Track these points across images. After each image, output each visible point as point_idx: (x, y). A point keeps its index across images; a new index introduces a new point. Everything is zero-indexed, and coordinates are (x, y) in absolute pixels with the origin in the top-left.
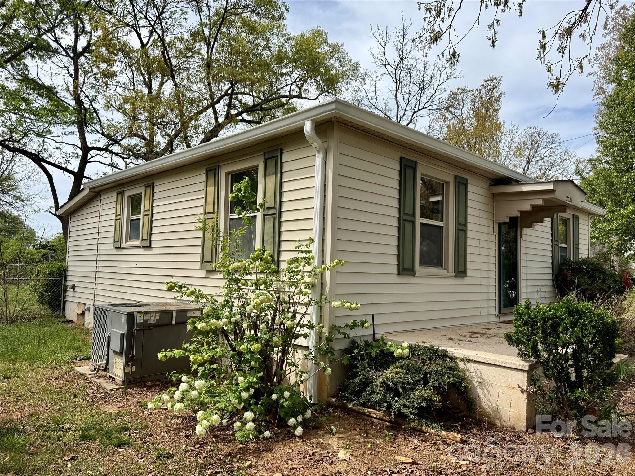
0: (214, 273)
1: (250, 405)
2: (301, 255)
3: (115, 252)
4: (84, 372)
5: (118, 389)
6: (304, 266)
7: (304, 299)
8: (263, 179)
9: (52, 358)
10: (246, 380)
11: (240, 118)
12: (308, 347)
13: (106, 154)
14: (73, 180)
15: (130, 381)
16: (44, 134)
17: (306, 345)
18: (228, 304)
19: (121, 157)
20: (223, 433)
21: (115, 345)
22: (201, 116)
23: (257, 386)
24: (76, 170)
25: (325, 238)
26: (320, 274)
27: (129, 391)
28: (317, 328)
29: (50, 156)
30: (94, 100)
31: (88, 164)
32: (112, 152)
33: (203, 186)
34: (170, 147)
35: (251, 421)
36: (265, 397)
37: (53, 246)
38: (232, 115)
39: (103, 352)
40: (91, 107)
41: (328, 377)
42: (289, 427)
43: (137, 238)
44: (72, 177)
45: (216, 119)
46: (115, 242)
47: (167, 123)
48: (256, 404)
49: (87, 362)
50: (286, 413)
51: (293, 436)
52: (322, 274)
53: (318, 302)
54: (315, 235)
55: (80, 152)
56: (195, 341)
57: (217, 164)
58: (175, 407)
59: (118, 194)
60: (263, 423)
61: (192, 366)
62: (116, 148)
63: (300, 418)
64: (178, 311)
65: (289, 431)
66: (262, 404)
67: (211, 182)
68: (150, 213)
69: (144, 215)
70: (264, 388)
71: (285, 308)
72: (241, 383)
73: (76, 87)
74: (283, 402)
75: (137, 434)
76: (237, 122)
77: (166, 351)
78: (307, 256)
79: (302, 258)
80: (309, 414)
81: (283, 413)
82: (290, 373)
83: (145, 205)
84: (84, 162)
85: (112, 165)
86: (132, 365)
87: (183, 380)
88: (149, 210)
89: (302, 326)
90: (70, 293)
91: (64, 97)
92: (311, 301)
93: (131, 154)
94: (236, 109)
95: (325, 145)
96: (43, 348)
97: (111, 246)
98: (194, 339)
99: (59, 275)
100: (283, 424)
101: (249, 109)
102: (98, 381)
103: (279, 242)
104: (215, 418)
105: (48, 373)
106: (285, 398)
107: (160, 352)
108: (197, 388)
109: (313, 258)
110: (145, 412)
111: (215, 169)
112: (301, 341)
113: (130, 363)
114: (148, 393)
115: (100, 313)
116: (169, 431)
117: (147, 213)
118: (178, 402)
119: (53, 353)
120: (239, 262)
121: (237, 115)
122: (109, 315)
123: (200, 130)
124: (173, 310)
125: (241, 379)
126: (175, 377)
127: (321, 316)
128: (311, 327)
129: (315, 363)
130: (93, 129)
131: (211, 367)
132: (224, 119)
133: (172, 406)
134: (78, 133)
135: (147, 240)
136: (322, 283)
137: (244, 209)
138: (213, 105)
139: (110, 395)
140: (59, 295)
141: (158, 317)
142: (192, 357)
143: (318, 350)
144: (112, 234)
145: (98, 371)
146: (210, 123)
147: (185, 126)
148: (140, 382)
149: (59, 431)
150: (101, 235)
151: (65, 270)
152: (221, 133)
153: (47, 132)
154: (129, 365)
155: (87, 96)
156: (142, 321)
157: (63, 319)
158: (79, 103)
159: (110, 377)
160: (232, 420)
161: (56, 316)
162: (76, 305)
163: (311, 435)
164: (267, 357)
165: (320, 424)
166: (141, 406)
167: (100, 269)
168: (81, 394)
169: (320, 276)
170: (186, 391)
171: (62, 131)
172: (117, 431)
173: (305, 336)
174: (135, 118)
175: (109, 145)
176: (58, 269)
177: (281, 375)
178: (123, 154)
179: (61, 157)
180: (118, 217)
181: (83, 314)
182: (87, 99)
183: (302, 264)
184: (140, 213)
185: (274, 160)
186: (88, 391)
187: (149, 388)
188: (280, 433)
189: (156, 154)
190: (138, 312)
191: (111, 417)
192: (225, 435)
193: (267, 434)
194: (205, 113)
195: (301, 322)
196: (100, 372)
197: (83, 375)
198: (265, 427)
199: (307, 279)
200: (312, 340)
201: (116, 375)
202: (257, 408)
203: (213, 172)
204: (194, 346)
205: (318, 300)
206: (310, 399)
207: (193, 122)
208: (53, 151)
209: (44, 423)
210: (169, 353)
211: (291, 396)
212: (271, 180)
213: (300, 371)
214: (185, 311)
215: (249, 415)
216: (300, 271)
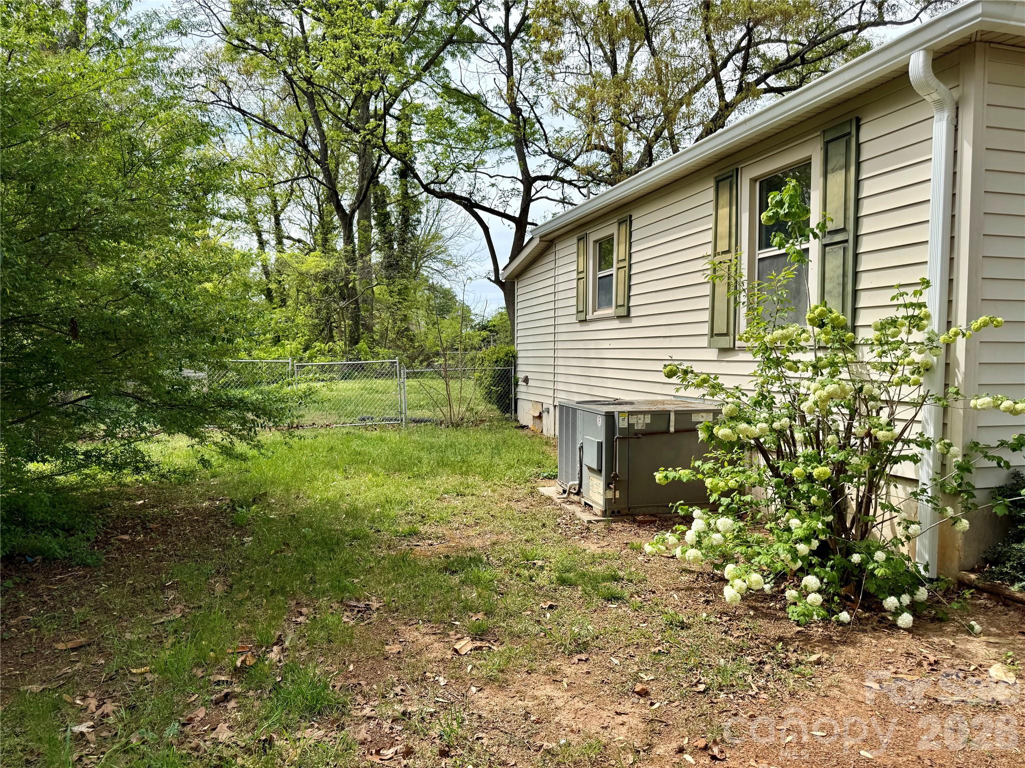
0: (731, 353)
1: (811, 566)
2: (902, 312)
3: (578, 327)
4: (550, 495)
5: (598, 521)
6: (910, 332)
7: (909, 393)
8: (821, 180)
9: (509, 473)
10: (805, 525)
11: (763, 86)
12: (916, 481)
13: (555, 185)
14: (514, 230)
15: (613, 512)
16: (476, 166)
17: (914, 477)
18: (764, 400)
19: (575, 186)
20: (766, 606)
21: (591, 459)
22: (697, 95)
23: (822, 537)
24: (517, 215)
25: (954, 277)
26: (944, 347)
27: (613, 525)
28: (938, 446)
29: (484, 198)
30: (535, 103)
31: (532, 204)
32: (563, 181)
33: (710, 209)
34: (648, 158)
35: (815, 592)
36: (839, 556)
37: (494, 326)
38: (749, 83)
39: (574, 469)
40: (532, 114)
41: (960, 536)
42: (885, 611)
43: (609, 304)
44: (513, 225)
45: (722, 96)
46: (578, 312)
47: (643, 118)
48: (822, 565)
49: (552, 482)
50: (879, 586)
51: (894, 626)
52: (948, 345)
53: (939, 400)
54: (934, 272)
55: (520, 186)
56: (711, 458)
57: (734, 167)
58: (687, 554)
59: (579, 240)
60: (836, 598)
61: (711, 495)
62: (569, 174)
63: (906, 599)
64: (677, 413)
65: (884, 618)
66: (832, 567)
67: (724, 198)
68: (626, 264)
69: (619, 269)
70: (836, 542)
71: (873, 407)
72: (796, 528)
73: (510, 89)
74: (874, 569)
75: (632, 588)
76: (757, 95)
77: (666, 470)
78: (916, 314)
79: (906, 318)
80: (922, 594)
81: (875, 587)
82: (882, 522)
83: (619, 252)
84: (527, 201)
85: (563, 201)
86: (615, 490)
87: (694, 515)
88: (624, 260)
89: (907, 442)
90: (522, 388)
91: (497, 106)
92: (924, 398)
93: (590, 178)
94: (756, 72)
95: (955, 94)
96: (496, 460)
97: (573, 319)
98: (709, 455)
99: (507, 363)
100: (872, 604)
101: (779, 68)
102: (571, 508)
103: (855, 292)
104: (755, 578)
105: (507, 492)
106: (877, 562)
107: (657, 471)
108: (720, 528)
109: (928, 317)
110: (640, 558)
111: (732, 176)
112: (904, 469)
113: (612, 486)
114: (641, 532)
115: (567, 413)
116: (678, 590)
117: (621, 264)
118: (692, 547)
119: (510, 467)
120: (783, 328)
121: (758, 82)
122: (580, 415)
123: (696, 120)
124: (670, 411)
125: (795, 523)
126: (682, 509)
127: (945, 425)
128: (927, 444)
129: (934, 509)
130: (536, 148)
131: (742, 498)
132: (734, 94)
133: (684, 552)
134: (516, 158)
135: (623, 306)
136: (947, 365)
137: (788, 236)
138: (715, 74)
139: (588, 528)
140: (509, 392)
141: (648, 419)
142: (708, 482)
143: (939, 487)
144: (573, 302)
145: (569, 495)
146: (711, 105)
147: (670, 117)
148: (627, 515)
149: (530, 568)
150: (559, 304)
151: (515, 357)
152: (729, 118)
153: (479, 163)
154: (610, 488)
155: (525, 99)
156: (626, 426)
157: (515, 424)
158: (516, 111)
159: (586, 504)
160: (778, 587)
161: (507, 419)
162: (530, 404)
163: (930, 630)
164: (838, 493)
165: (946, 614)
166: (632, 549)
167: (560, 354)
168: (550, 523)
169: (943, 351)
170: (704, 532)
171: (497, 157)
172: (605, 579)
173: (915, 459)
174: (594, 120)
175: (559, 169)
176: (506, 356)
177: (867, 524)
178: (578, 180)
179: (497, 198)
180: (581, 276)
181: (540, 417)
182: (526, 103)
183: (904, 329)
184: (611, 265)
185: (842, 143)
186: (559, 520)
187: (641, 524)
188: (867, 619)
189: (627, 173)
190: (619, 412)
191: (593, 560)
192: (769, 608)
193: (845, 616)
194: (702, 90)
195: (906, 435)
196: (572, 496)
197: (550, 498)
198: (838, 604)
199: (916, 357)
200: (925, 467)
201: (593, 502)
202: (826, 573)
203: (728, 181)
204: (709, 465)
205: (941, 395)
206: (926, 568)
207: (684, 108)
208: (487, 189)
209: (511, 556)
210: (671, 474)
211: (888, 559)
212: (837, 180)
213: (905, 520)
214: (689, 413)
215: (811, 581)
216: (902, 342)
